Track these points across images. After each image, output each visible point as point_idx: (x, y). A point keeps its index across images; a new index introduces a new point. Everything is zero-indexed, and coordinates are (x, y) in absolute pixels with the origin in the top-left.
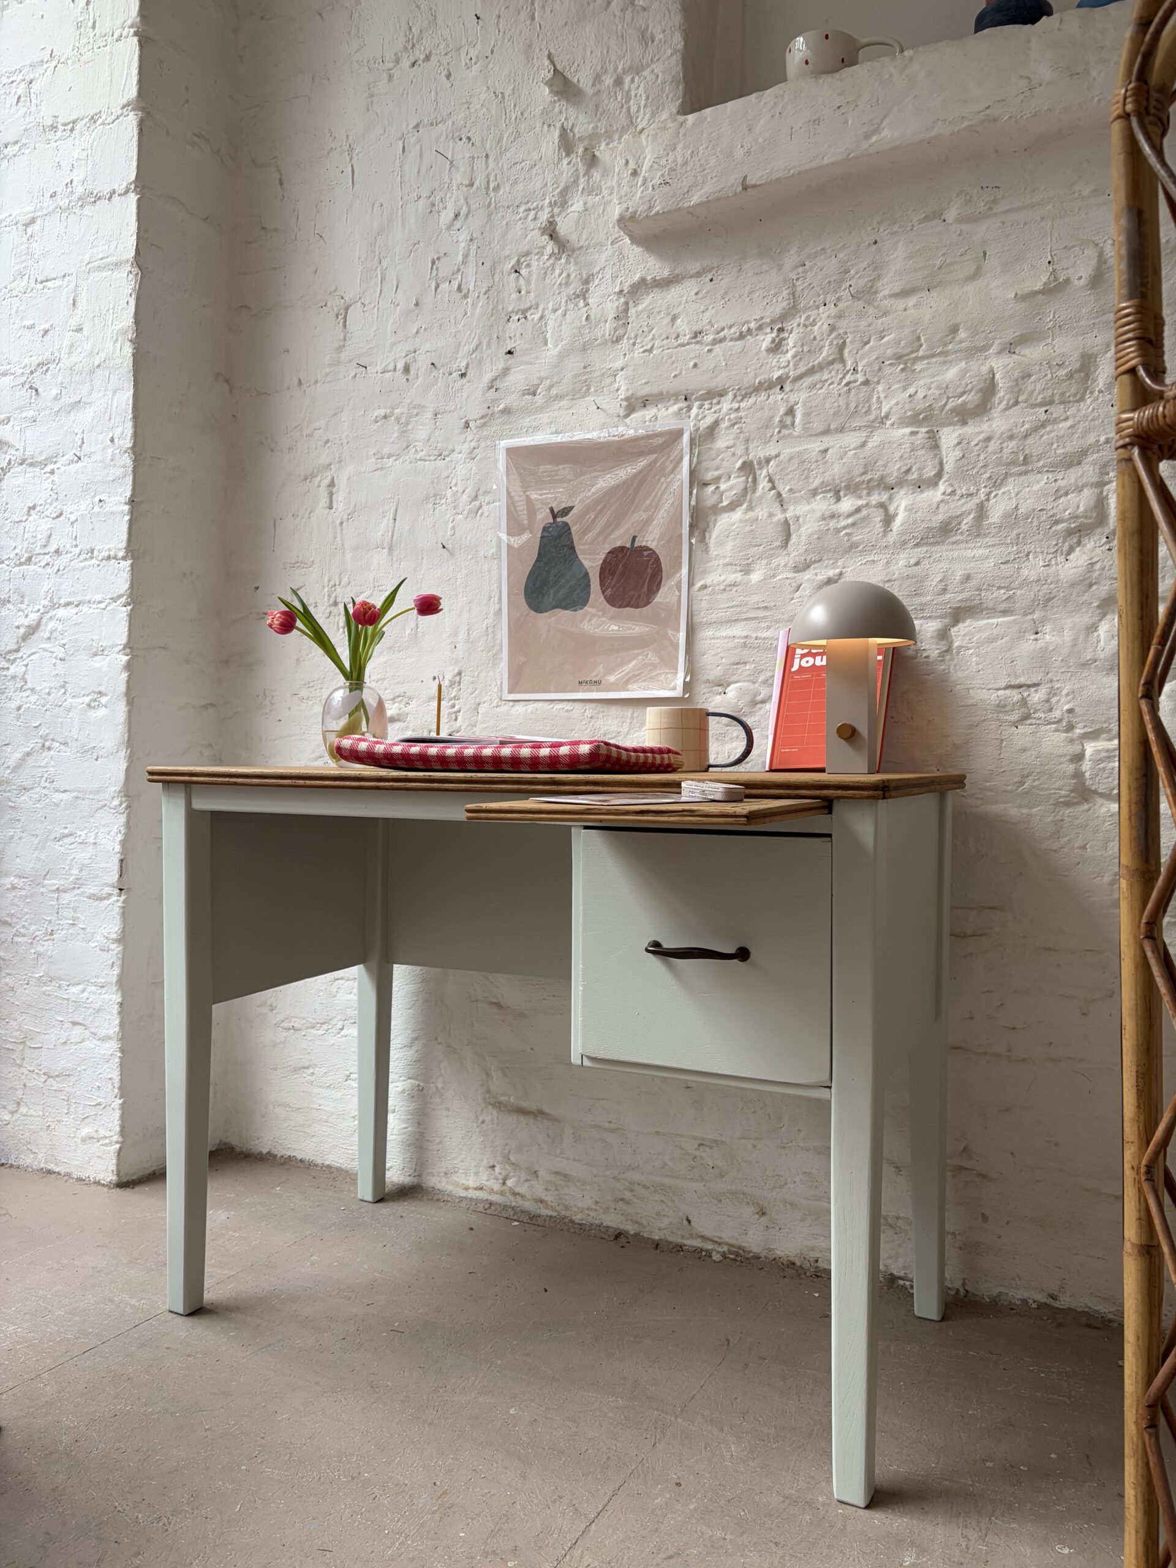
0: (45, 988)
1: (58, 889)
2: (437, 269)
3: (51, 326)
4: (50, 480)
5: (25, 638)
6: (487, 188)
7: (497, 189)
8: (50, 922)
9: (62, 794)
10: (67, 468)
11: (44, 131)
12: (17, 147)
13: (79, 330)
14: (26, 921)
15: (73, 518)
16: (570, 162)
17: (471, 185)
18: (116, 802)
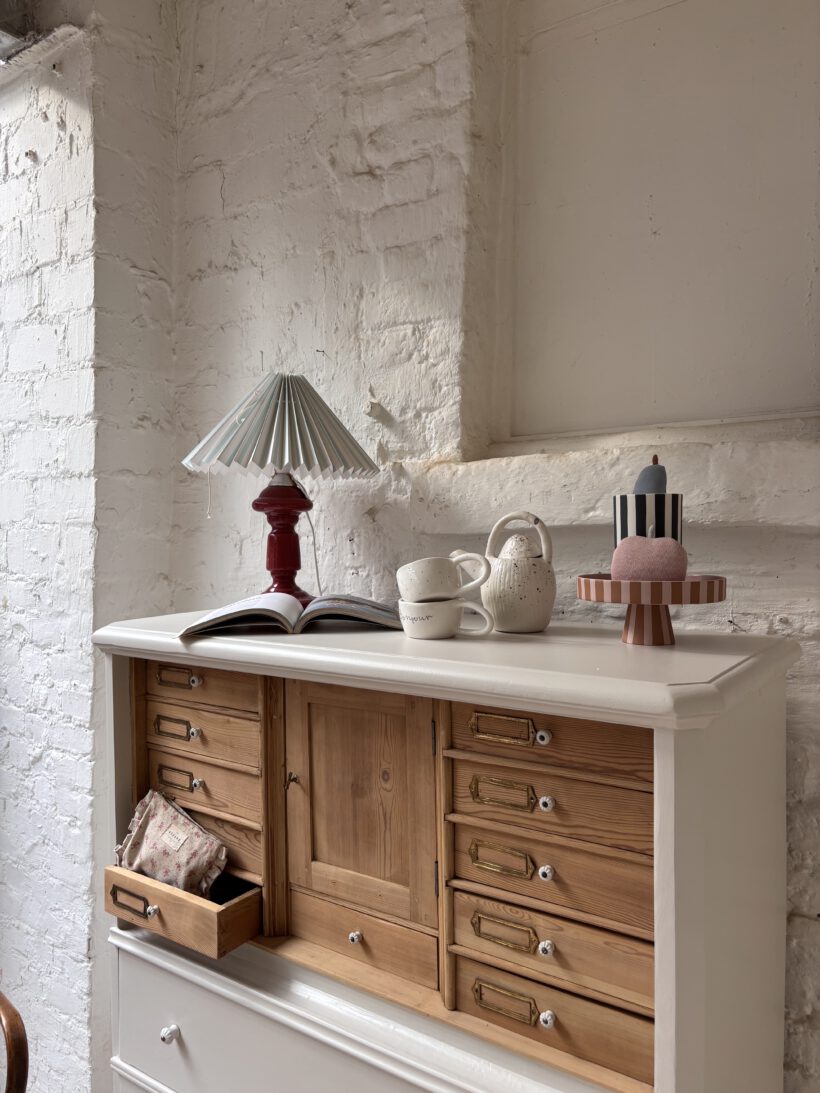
1: (53, 945)
3: (47, 556)
4: (47, 660)
5: (33, 763)
8: (49, 965)
9: (54, 880)
10: (56, 655)
11: (41, 419)
12: (26, 425)
13: (62, 563)
14: (35, 959)
15: (60, 691)
16: (385, 469)
18: (85, 897)
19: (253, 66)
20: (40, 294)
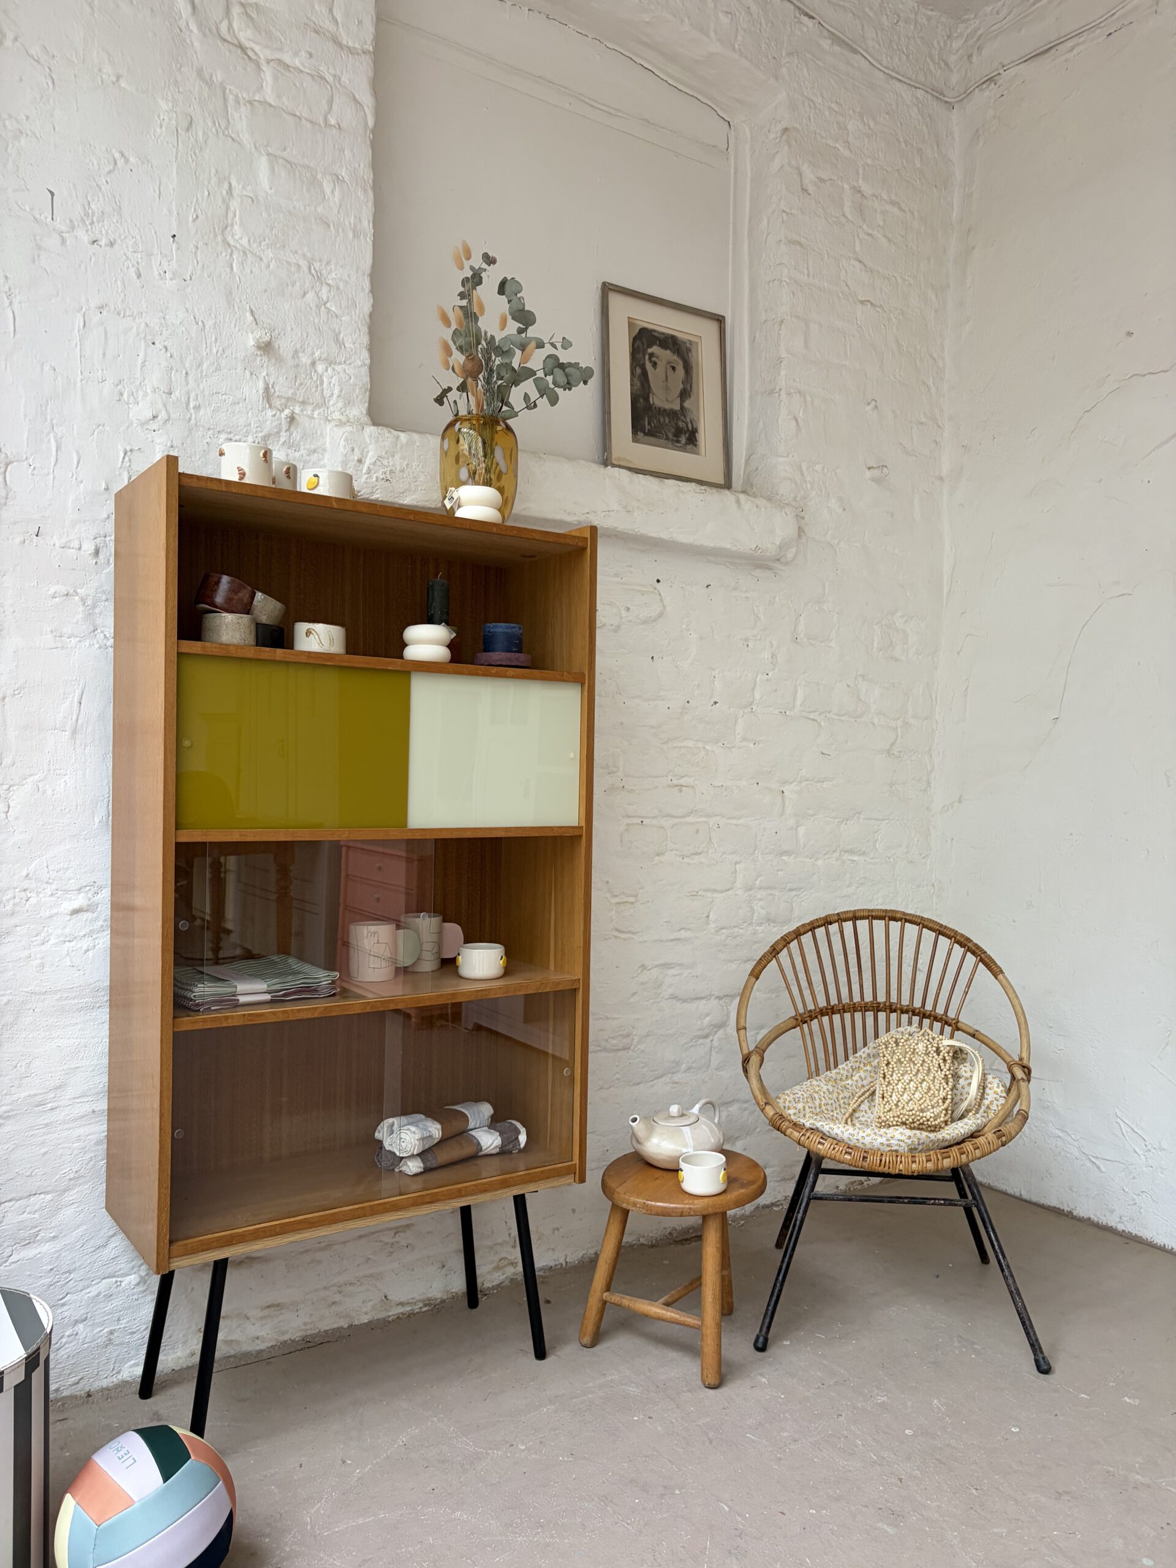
2: (130, 460)
6: (188, 404)
7: (197, 408)
16: (274, 416)
17: (171, 394)
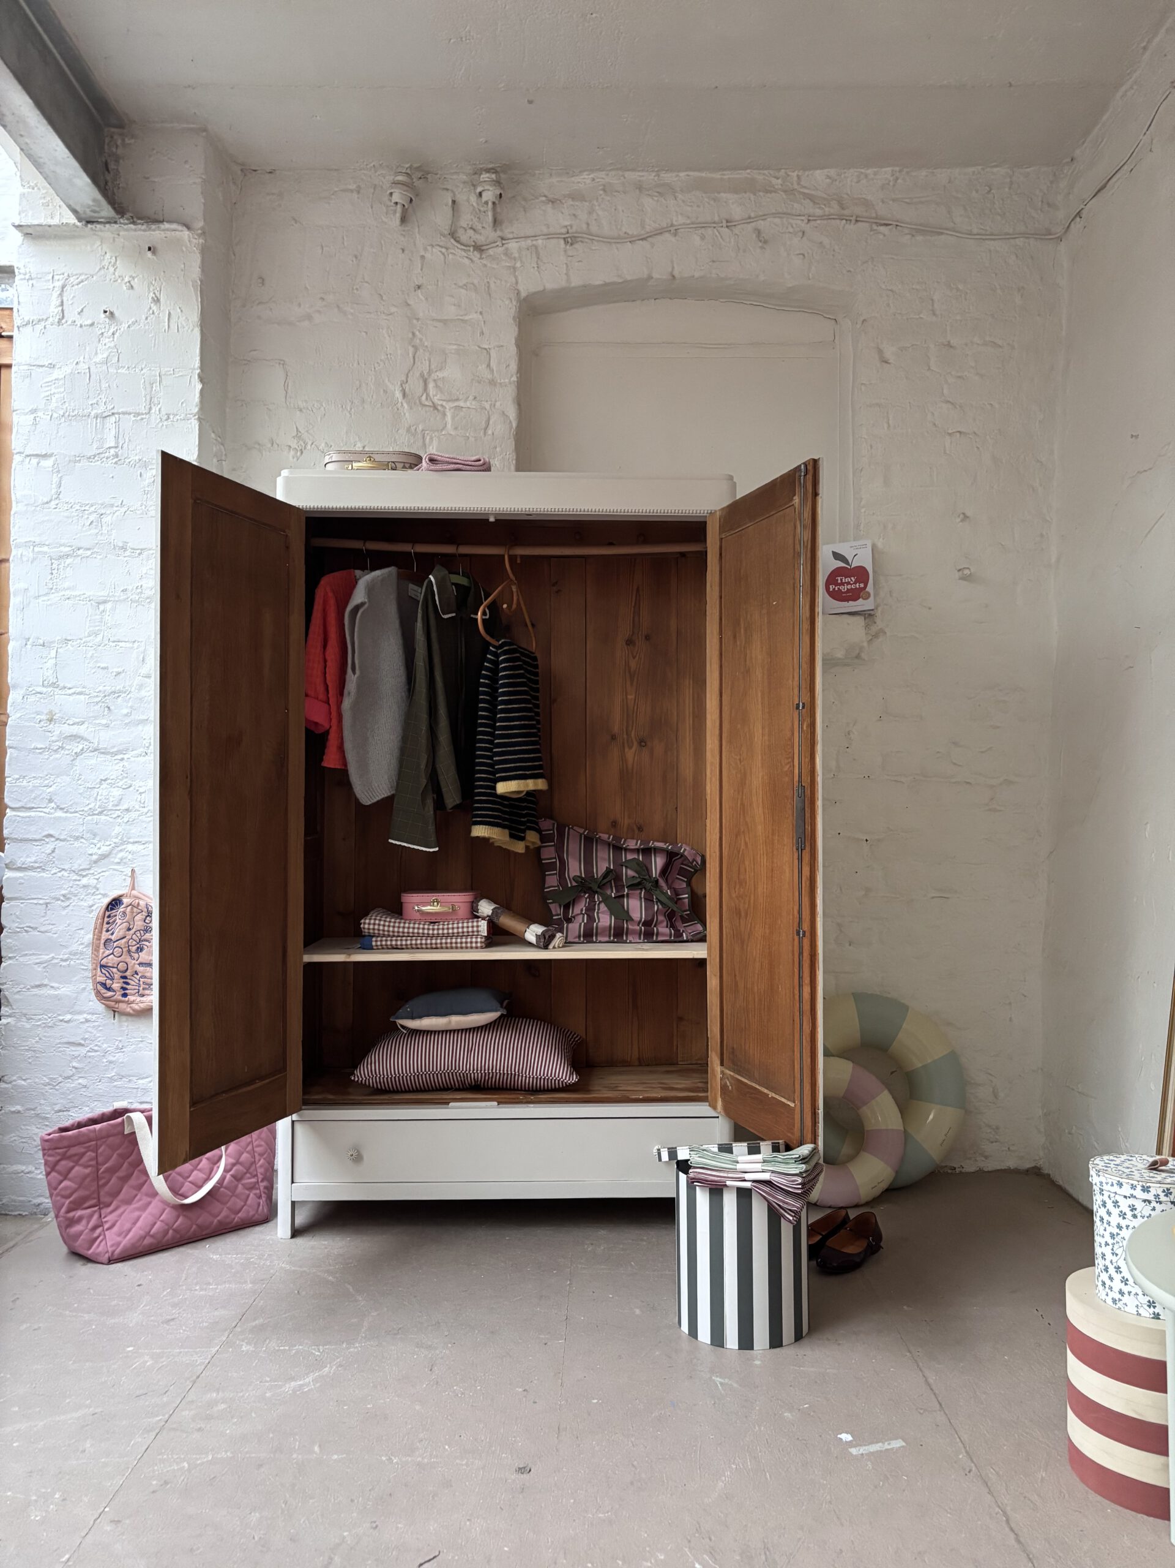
0: (116, 1083)
3: (123, 670)
4: (121, 765)
5: (95, 862)
8: (120, 1041)
10: (136, 759)
11: (114, 548)
12: (89, 553)
14: (99, 1041)
15: (141, 790)
19: (322, 299)
20: (117, 438)
